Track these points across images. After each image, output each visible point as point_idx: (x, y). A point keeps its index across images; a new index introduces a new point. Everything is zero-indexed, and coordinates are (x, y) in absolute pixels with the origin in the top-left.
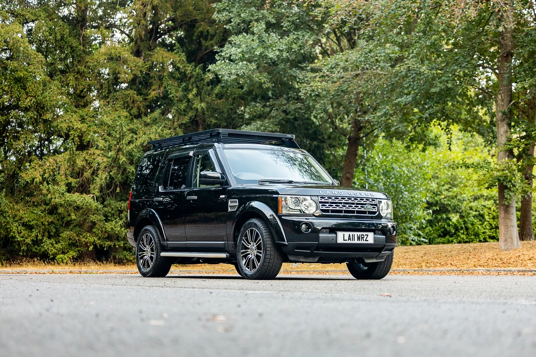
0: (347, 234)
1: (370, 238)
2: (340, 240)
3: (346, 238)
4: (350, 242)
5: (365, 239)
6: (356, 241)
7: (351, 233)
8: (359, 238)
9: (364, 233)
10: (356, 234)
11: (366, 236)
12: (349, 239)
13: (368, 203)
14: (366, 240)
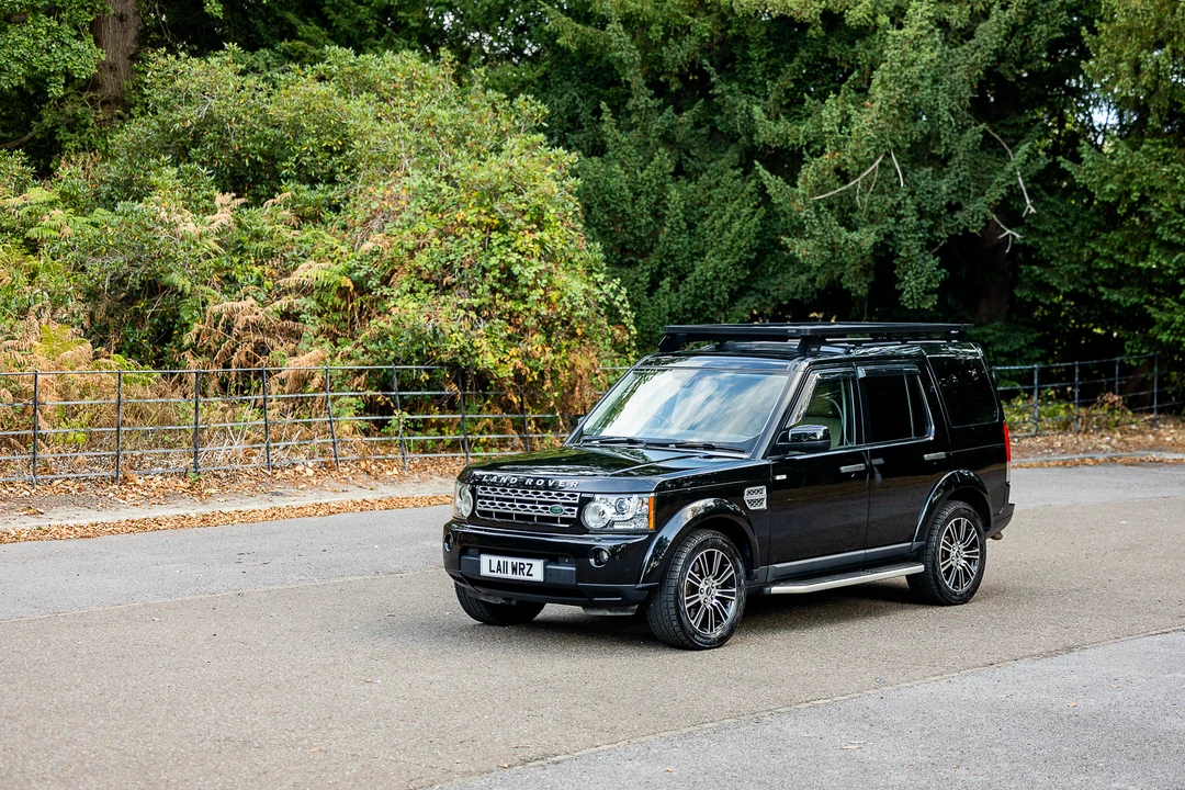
0: (495, 559)
1: (536, 571)
2: (485, 571)
3: (494, 567)
4: (499, 575)
5: (525, 571)
6: (510, 575)
7: (502, 559)
8: (514, 569)
9: (525, 561)
10: (510, 560)
11: (527, 567)
12: (499, 570)
13: (558, 500)
14: (528, 575)
